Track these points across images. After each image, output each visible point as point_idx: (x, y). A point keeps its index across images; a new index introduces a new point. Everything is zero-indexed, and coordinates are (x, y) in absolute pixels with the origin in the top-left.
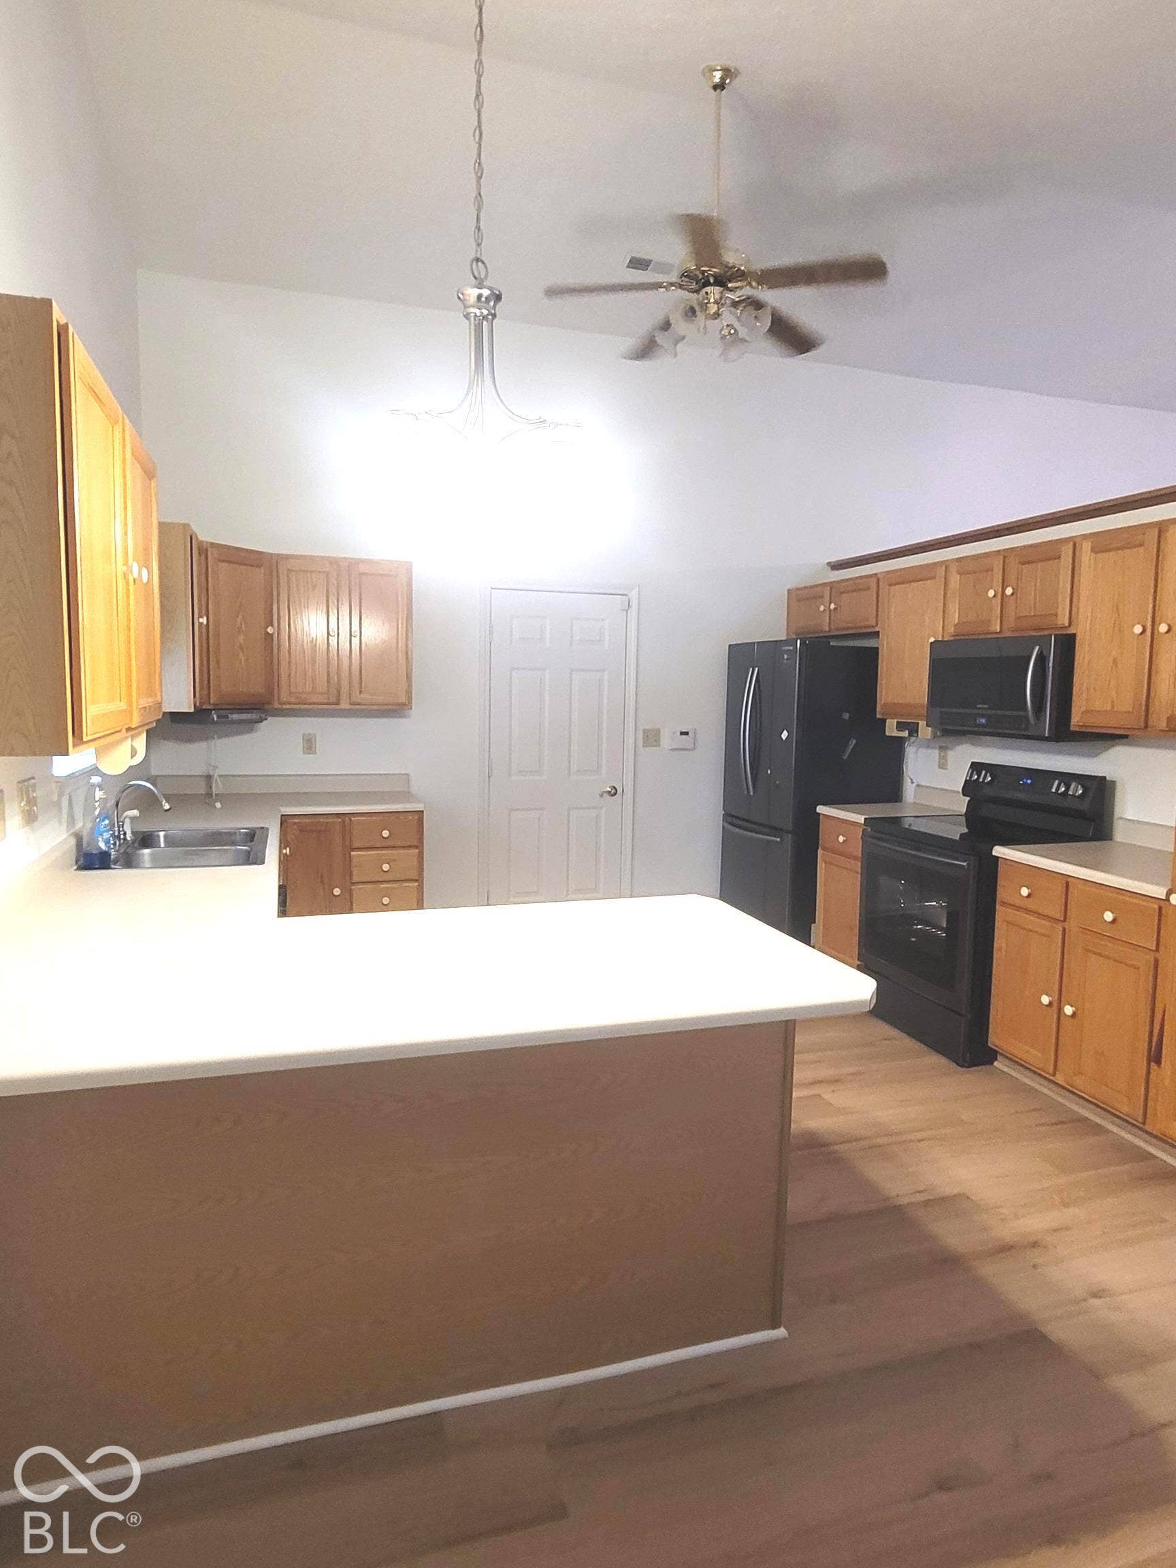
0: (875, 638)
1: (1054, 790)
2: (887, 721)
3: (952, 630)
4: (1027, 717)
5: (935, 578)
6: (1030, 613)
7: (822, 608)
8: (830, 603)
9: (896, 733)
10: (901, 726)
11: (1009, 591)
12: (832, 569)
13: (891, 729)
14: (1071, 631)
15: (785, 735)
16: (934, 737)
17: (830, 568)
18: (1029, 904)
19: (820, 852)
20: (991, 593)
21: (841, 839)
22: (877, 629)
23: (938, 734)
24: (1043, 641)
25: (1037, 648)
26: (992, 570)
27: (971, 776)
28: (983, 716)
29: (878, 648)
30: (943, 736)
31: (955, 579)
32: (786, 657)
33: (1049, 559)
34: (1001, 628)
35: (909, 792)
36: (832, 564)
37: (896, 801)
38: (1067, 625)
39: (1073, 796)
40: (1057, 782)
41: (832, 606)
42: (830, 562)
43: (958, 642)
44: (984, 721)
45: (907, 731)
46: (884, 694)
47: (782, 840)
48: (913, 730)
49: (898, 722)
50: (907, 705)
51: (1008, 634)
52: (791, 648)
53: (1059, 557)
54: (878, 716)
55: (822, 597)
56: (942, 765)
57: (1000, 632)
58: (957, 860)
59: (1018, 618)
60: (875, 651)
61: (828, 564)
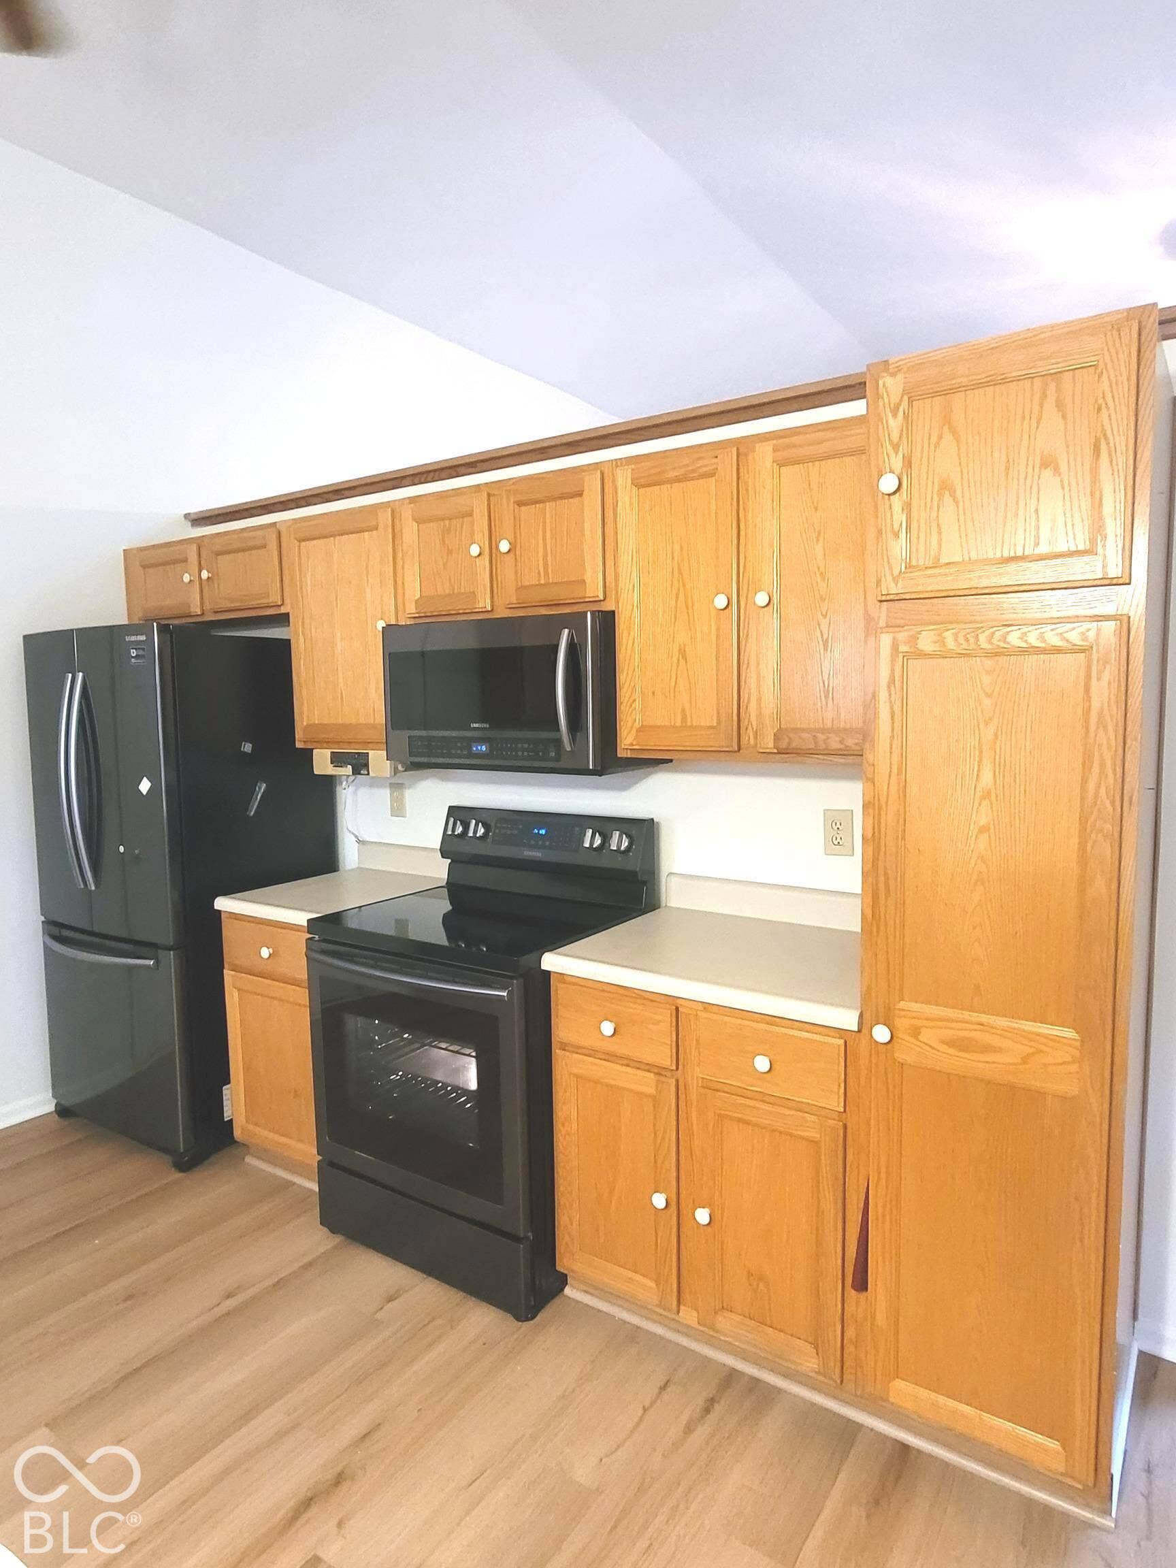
0: (284, 626)
1: (587, 845)
2: (315, 752)
3: (411, 609)
4: (558, 742)
5: (377, 529)
6: (539, 580)
7: (186, 578)
8: (200, 571)
9: (330, 770)
10: (337, 759)
11: (504, 546)
12: (192, 525)
13: (322, 763)
14: (608, 606)
15: (145, 786)
16: (395, 774)
17: (190, 524)
18: (616, 1047)
19: (228, 974)
20: (475, 550)
21: (265, 952)
22: (283, 610)
23: (400, 768)
24: (575, 621)
25: (566, 631)
26: (471, 515)
27: (454, 830)
28: (480, 740)
29: (290, 640)
30: (405, 771)
31: (410, 530)
32: (134, 653)
33: (562, 497)
34: (492, 606)
35: (349, 853)
36: (193, 517)
37: (335, 871)
38: (602, 599)
39: (618, 851)
40: (589, 833)
41: (205, 574)
42: (189, 514)
43: (425, 626)
44: (484, 748)
45: (350, 767)
46: (305, 709)
47: (157, 963)
48: (360, 765)
49: (332, 753)
50: (346, 727)
51: (502, 613)
52: (143, 638)
53: (580, 494)
54: (299, 745)
55: (185, 560)
56: (398, 810)
57: (492, 610)
58: (490, 987)
59: (520, 589)
60: (286, 645)
61: (187, 516)
